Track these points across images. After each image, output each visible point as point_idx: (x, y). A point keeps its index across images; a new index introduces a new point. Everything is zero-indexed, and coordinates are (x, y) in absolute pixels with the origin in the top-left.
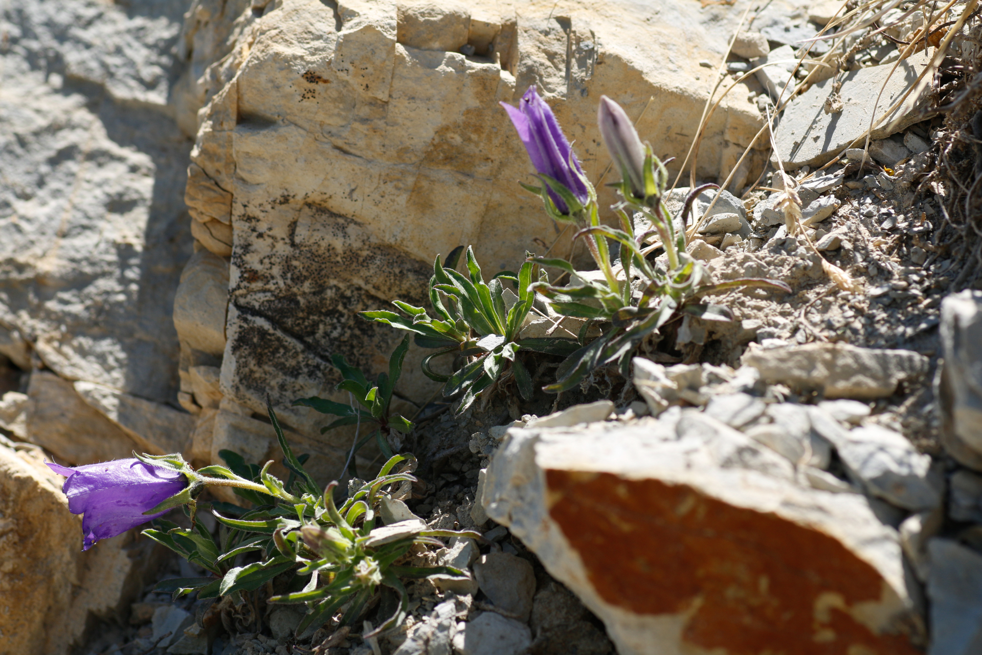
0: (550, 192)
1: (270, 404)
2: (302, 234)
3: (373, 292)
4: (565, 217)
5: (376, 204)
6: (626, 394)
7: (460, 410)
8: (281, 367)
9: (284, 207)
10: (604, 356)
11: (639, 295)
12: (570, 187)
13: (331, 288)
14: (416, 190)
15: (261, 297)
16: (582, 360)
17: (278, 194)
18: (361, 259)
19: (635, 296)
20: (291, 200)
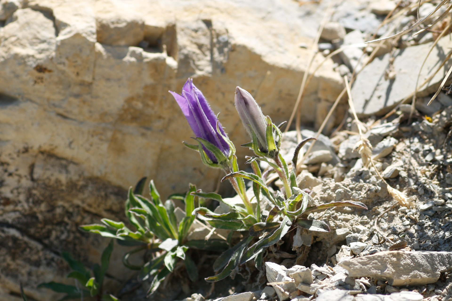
0: (204, 149)
1: (22, 285)
2: (38, 172)
3: (87, 208)
4: (215, 164)
5: (87, 150)
6: (260, 279)
7: (150, 292)
8: (28, 261)
9: (25, 155)
10: (245, 257)
11: (266, 213)
12: (218, 145)
13: (59, 207)
14: (113, 140)
15: (13, 215)
16: (230, 260)
17: (21, 146)
18: (78, 187)
19: (264, 214)
20: (30, 150)
